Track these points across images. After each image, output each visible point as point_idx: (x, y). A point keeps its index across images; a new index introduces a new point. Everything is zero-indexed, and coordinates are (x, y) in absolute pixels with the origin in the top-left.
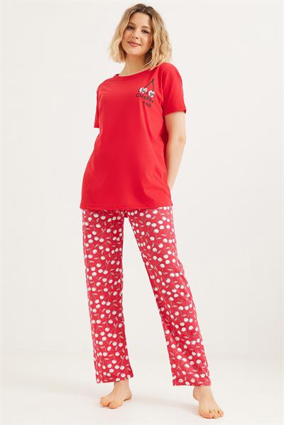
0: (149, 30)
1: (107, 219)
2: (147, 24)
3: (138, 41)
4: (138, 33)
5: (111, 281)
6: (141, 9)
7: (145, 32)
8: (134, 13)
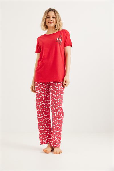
0: (55, 17)
1: (45, 85)
2: (54, 15)
3: (52, 21)
4: (52, 19)
5: (46, 107)
6: (50, 10)
7: (53, 18)
8: (48, 12)
